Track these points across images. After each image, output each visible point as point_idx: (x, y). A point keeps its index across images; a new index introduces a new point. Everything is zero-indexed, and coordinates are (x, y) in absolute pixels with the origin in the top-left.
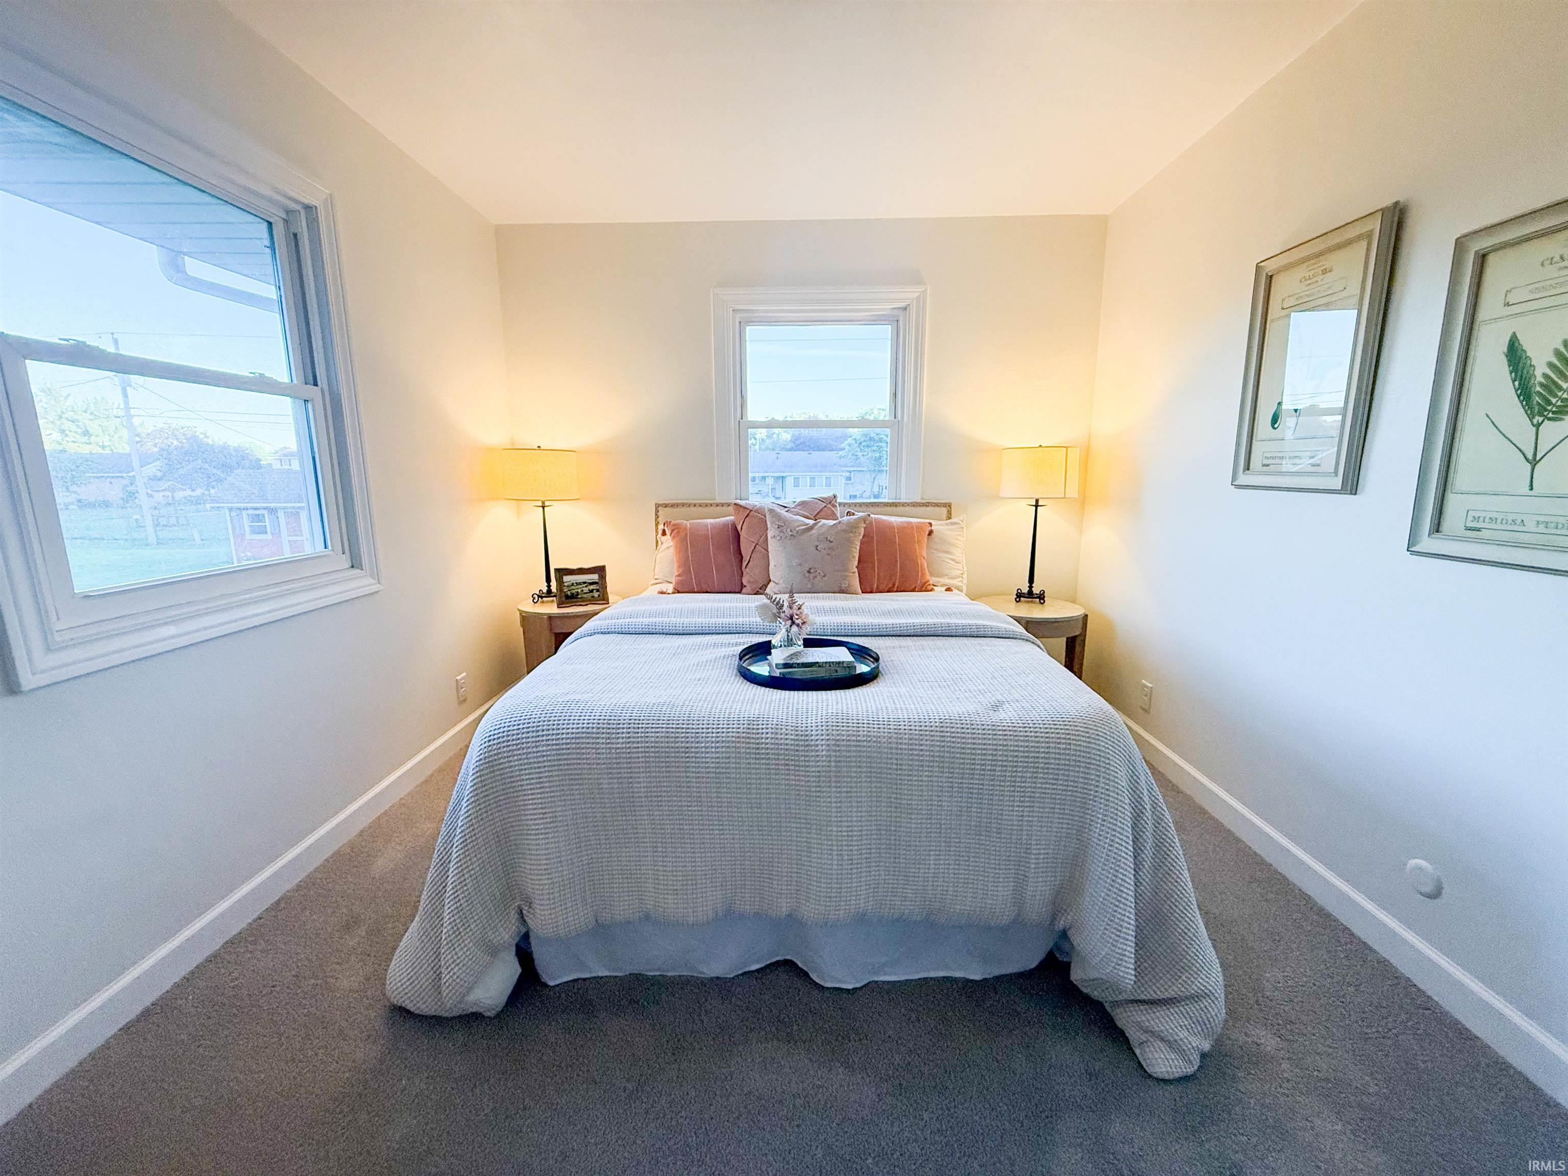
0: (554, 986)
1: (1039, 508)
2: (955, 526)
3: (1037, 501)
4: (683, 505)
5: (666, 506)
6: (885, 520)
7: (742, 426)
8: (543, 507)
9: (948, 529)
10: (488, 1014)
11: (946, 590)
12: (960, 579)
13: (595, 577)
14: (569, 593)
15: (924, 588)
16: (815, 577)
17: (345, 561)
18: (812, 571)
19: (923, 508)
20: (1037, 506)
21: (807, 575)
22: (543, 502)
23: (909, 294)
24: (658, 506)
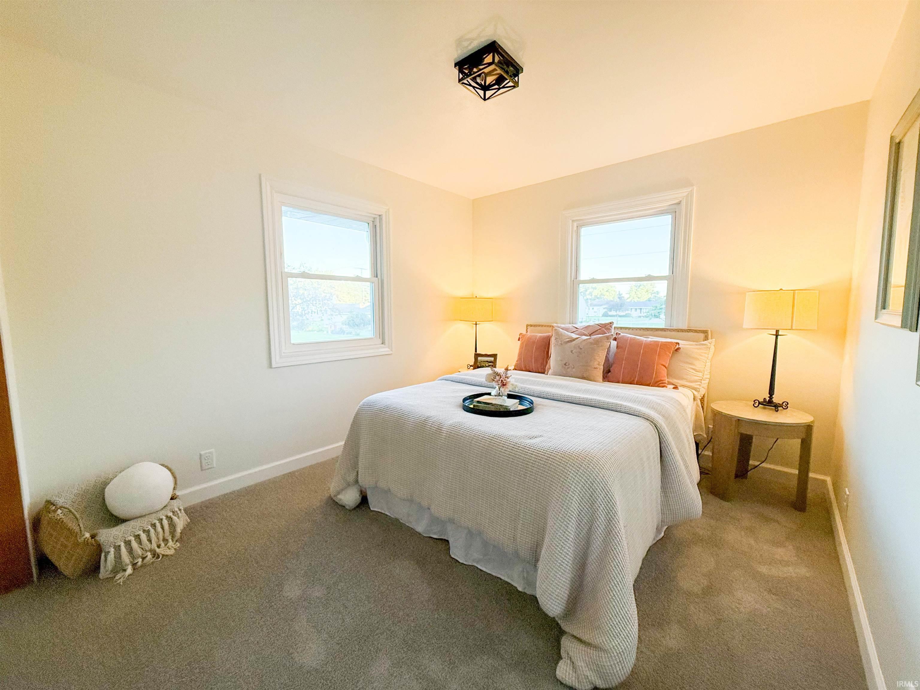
0: (372, 511)
1: (779, 337)
2: (705, 346)
3: (777, 331)
4: (539, 326)
5: (531, 326)
6: (638, 339)
7: (576, 282)
8: (476, 324)
9: (696, 348)
10: (347, 507)
11: (674, 388)
12: (699, 383)
13: (492, 359)
14: (479, 365)
15: (658, 384)
16: (569, 368)
17: (380, 341)
18: (567, 364)
19: (687, 333)
20: (777, 336)
21: (564, 366)
22: (476, 322)
23: (680, 194)
24: (527, 326)
